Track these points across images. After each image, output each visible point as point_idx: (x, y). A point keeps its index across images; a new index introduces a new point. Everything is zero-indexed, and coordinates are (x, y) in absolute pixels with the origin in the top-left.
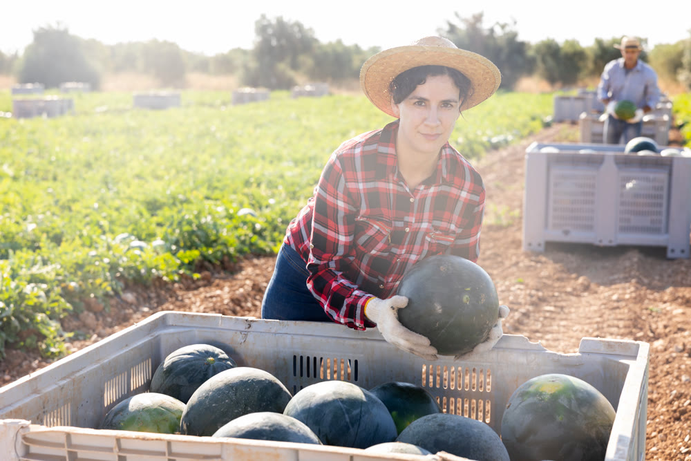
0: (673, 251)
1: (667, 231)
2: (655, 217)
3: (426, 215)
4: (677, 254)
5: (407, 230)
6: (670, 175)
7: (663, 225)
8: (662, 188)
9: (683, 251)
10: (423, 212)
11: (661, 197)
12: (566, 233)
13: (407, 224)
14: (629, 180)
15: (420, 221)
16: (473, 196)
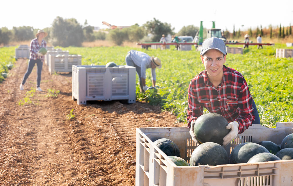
0: (130, 101)
1: (128, 94)
2: (124, 90)
3: (224, 95)
4: (132, 102)
5: (219, 101)
6: (128, 74)
7: (127, 92)
8: (126, 79)
9: (134, 101)
10: (223, 94)
11: (125, 82)
12: (94, 97)
13: (219, 99)
14: (113, 77)
15: (223, 97)
16: (238, 87)
